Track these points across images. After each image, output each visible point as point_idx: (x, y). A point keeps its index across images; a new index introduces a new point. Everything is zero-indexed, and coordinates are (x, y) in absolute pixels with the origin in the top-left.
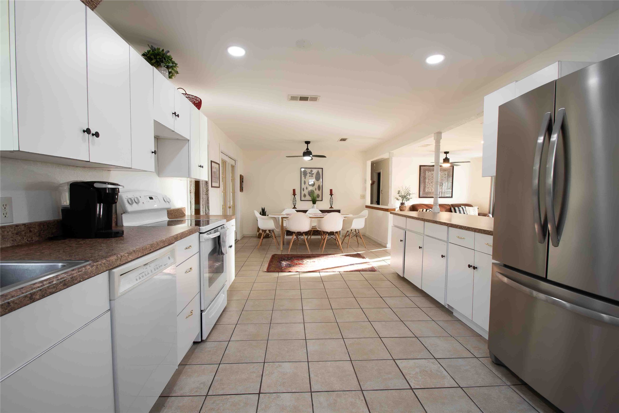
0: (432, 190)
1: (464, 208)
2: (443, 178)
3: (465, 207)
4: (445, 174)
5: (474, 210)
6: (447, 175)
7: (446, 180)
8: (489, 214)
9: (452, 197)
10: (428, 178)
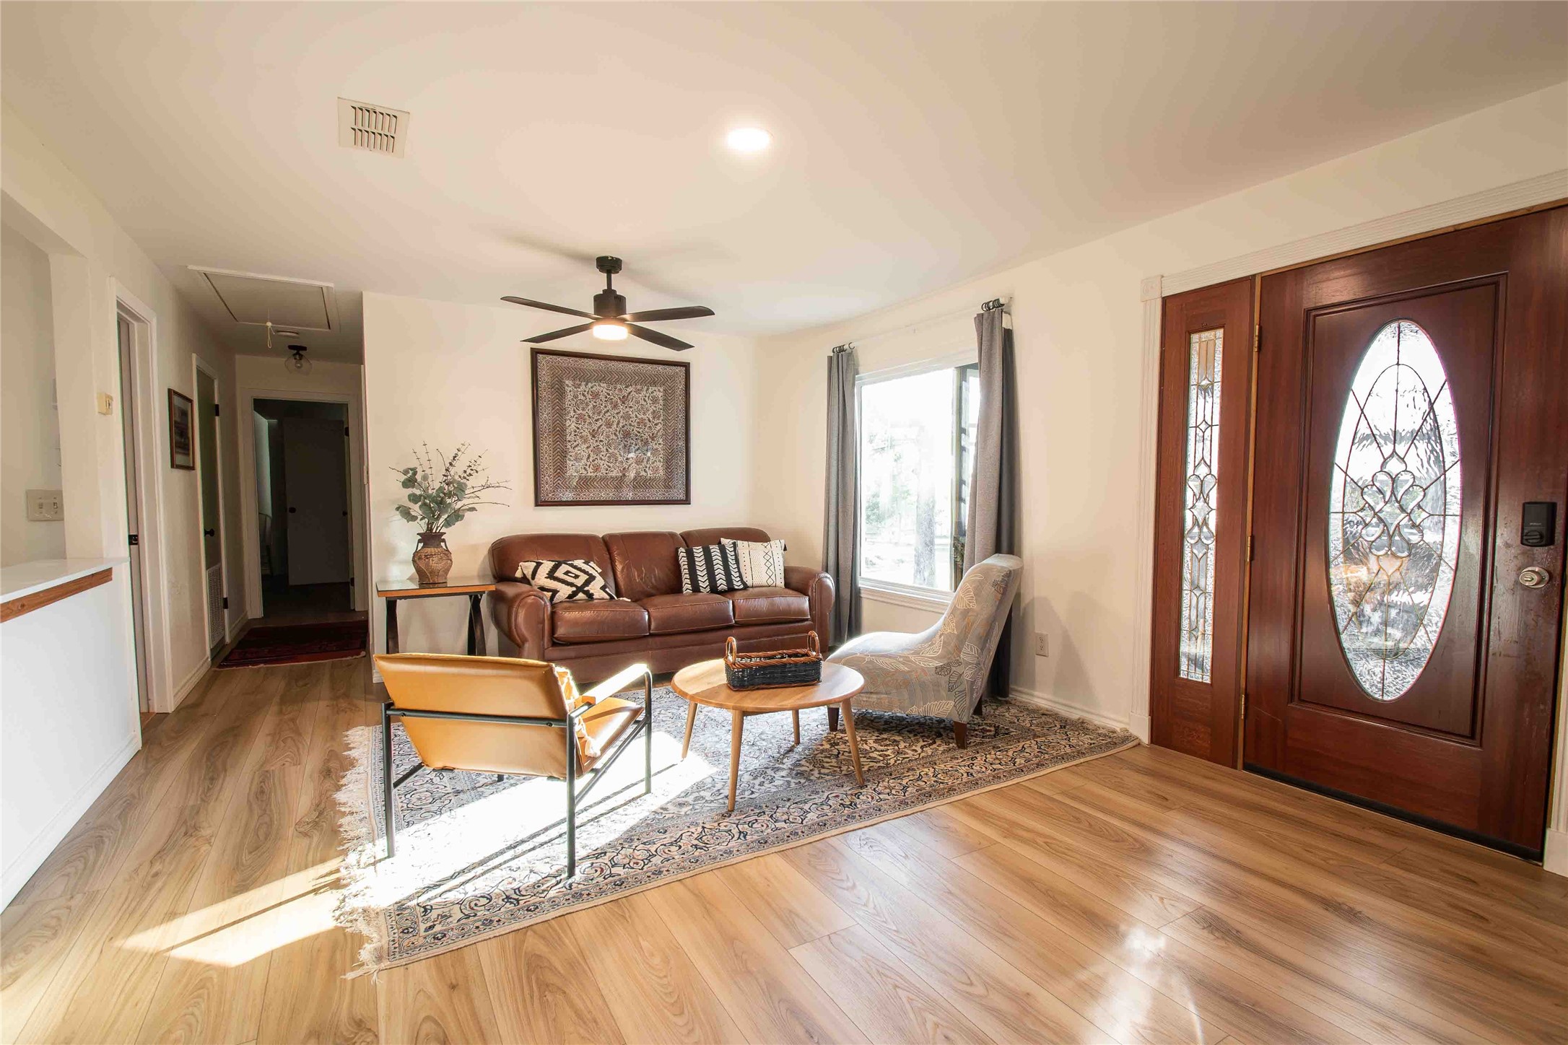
0: (597, 469)
1: (729, 549)
2: (644, 414)
3: (735, 545)
4: (655, 400)
5: (767, 557)
6: (661, 402)
7: (658, 428)
8: (823, 575)
9: (686, 501)
10: (574, 410)
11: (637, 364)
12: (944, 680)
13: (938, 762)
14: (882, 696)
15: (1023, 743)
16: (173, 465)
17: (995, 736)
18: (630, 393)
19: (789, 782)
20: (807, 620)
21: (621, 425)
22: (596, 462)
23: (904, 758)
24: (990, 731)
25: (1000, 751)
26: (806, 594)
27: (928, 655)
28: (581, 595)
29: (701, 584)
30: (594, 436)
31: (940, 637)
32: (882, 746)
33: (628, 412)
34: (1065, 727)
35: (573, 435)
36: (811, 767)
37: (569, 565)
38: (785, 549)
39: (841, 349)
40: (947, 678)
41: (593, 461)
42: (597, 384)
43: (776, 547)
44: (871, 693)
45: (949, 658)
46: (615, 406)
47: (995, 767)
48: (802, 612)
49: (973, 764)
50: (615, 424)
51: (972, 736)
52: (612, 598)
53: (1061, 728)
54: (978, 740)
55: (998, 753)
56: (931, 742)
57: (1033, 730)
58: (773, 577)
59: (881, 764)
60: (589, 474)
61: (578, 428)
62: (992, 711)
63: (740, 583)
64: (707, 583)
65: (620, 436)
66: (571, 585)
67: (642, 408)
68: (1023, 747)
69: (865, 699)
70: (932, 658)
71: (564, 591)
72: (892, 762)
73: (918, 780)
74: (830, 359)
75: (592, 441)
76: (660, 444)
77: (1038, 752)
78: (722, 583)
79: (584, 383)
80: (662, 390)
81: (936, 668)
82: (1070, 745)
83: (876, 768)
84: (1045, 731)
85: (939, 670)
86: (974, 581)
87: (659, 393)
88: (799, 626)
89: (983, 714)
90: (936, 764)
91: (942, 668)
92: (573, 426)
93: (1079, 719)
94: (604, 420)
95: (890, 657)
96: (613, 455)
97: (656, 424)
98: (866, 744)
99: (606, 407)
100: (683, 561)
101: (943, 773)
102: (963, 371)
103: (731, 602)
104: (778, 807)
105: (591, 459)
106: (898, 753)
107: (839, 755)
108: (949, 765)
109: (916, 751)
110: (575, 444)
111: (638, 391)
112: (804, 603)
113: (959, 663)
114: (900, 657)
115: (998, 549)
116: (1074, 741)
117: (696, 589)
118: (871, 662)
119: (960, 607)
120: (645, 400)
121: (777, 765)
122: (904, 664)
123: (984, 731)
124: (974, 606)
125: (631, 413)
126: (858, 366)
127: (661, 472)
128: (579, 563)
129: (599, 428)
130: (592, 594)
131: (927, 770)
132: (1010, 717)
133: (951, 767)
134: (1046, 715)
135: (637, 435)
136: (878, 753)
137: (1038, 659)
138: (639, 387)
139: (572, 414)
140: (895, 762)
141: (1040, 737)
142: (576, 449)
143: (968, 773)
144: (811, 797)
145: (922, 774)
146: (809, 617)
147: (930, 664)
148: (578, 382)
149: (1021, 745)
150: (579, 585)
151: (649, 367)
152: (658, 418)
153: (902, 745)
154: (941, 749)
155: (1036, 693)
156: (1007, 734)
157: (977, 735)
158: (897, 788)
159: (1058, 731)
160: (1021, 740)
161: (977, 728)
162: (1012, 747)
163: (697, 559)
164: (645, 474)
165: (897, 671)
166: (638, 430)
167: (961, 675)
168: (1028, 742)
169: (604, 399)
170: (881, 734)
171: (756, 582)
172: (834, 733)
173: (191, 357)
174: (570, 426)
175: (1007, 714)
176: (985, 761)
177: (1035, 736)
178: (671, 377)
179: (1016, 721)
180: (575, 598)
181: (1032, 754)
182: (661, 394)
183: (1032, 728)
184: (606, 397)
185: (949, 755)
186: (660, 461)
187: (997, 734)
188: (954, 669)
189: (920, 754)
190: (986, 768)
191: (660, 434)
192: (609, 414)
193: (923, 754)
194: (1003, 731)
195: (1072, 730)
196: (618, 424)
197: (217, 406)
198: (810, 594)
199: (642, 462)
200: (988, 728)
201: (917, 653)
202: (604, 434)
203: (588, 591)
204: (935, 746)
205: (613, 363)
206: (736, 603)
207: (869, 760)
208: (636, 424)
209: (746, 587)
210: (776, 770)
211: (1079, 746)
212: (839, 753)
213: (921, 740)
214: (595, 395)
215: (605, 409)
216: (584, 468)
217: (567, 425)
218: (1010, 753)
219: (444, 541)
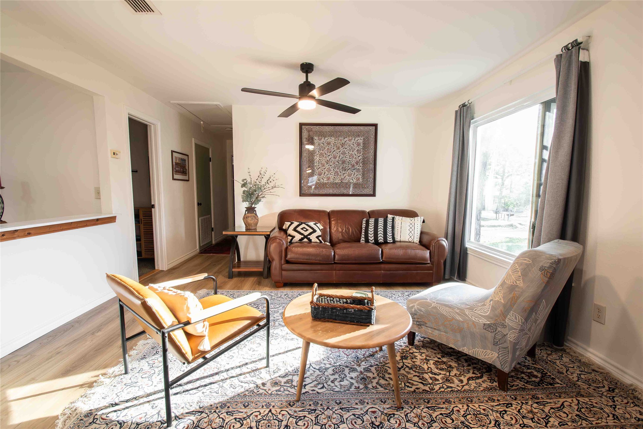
0: (328, 179)
1: (390, 220)
2: (353, 151)
3: (394, 218)
4: (358, 145)
5: (411, 226)
6: (362, 145)
7: (360, 158)
8: (440, 238)
9: (374, 195)
10: (318, 151)
11: (350, 127)
12: (490, 336)
13: (475, 400)
14: (442, 333)
15: (565, 400)
16: (173, 179)
17: (538, 383)
18: (345, 142)
19: (352, 384)
20: (429, 263)
21: (341, 157)
22: (328, 176)
23: (448, 387)
24: (536, 377)
25: (537, 403)
26: (428, 249)
27: (479, 312)
28: (305, 240)
29: (370, 238)
30: (327, 163)
31: (490, 302)
32: (437, 368)
33: (344, 151)
34: (613, 390)
35: (317, 163)
36: (376, 375)
37: (306, 224)
38: (424, 222)
39: (464, 105)
40: (493, 334)
41: (327, 175)
42: (329, 138)
43: (418, 221)
44: (435, 329)
45: (496, 320)
46: (338, 148)
47: (526, 421)
48: (424, 259)
49: (506, 411)
50: (338, 157)
51: (518, 378)
52: (321, 242)
53: (609, 391)
54: (521, 384)
55: (535, 405)
56: (479, 375)
57: (579, 386)
58: (412, 237)
59: (427, 388)
60: (325, 181)
61: (320, 160)
62: (546, 355)
63: (391, 239)
64: (373, 238)
65: (340, 163)
66: (302, 234)
67: (352, 148)
68: (563, 404)
69: (430, 332)
70: (481, 316)
71: (298, 237)
72: (437, 388)
73: (448, 415)
74: (456, 112)
75: (326, 165)
76: (360, 166)
77: (577, 415)
78: (381, 239)
79: (323, 138)
80: (362, 139)
81: (484, 324)
82: (614, 415)
83: (421, 391)
84: (591, 390)
85: (486, 327)
86: (521, 264)
87: (360, 140)
88: (422, 267)
89: (537, 357)
90: (472, 401)
91: (489, 326)
92: (318, 159)
93: (631, 385)
94: (332, 155)
95: (450, 307)
96: (337, 172)
97: (359, 156)
98: (427, 363)
99: (333, 149)
100: (364, 225)
101: (474, 414)
102: (547, 106)
103: (381, 250)
104: (328, 408)
105: (326, 174)
106: (446, 380)
107: (401, 370)
108: (484, 406)
109: (461, 381)
110: (319, 167)
111: (350, 140)
112: (427, 254)
113: (504, 326)
114: (458, 309)
115: (562, 236)
116: (619, 412)
117: (367, 241)
118: (435, 308)
119: (508, 282)
120: (353, 144)
121: (355, 366)
122: (459, 315)
123: (531, 375)
124: (520, 284)
125: (346, 151)
126: (474, 113)
127: (361, 180)
128: (312, 224)
129: (330, 159)
130: (311, 240)
131: (460, 406)
132: (560, 366)
133: (484, 410)
134: (596, 371)
135: (349, 162)
136: (431, 375)
137: (594, 323)
138: (350, 138)
139: (317, 152)
140: (440, 388)
141: (583, 396)
142: (319, 169)
143: (496, 421)
144: (356, 406)
145: (455, 409)
146: (429, 262)
147: (480, 320)
148: (320, 138)
149: (562, 400)
150: (306, 235)
151: (356, 128)
152: (360, 153)
153: (454, 372)
154: (484, 385)
155: (590, 350)
156: (551, 384)
157: (523, 378)
158: (425, 419)
159: (605, 394)
160: (563, 395)
161: (525, 371)
162: (551, 401)
163: (370, 225)
164: (352, 181)
165: (453, 318)
166: (349, 159)
167: (505, 335)
168: (569, 400)
169: (333, 145)
170: (443, 357)
171: (402, 239)
172: (411, 347)
173: (192, 139)
174: (316, 159)
175: (558, 362)
176: (519, 411)
177: (579, 394)
178: (368, 132)
179: (564, 372)
180: (303, 241)
181: (569, 417)
182: (362, 141)
183: (579, 383)
184: (334, 144)
185: (489, 394)
186: (360, 175)
187: (542, 381)
188: (499, 329)
189: (463, 386)
190: (516, 421)
191: (361, 161)
192: (335, 152)
193: (466, 387)
194: (549, 380)
195: (621, 396)
196: (339, 157)
197: (210, 158)
198: (431, 249)
199: (351, 175)
200: (535, 373)
201: (471, 309)
202: (332, 162)
203: (309, 238)
204: (480, 381)
205: (338, 127)
206: (384, 251)
207: (420, 381)
208: (348, 157)
209: (394, 242)
210: (353, 370)
211: (624, 418)
212: (402, 367)
213: (471, 371)
214: (329, 144)
215: (333, 150)
216: (323, 179)
217: (315, 158)
218: (547, 409)
219: (255, 211)
